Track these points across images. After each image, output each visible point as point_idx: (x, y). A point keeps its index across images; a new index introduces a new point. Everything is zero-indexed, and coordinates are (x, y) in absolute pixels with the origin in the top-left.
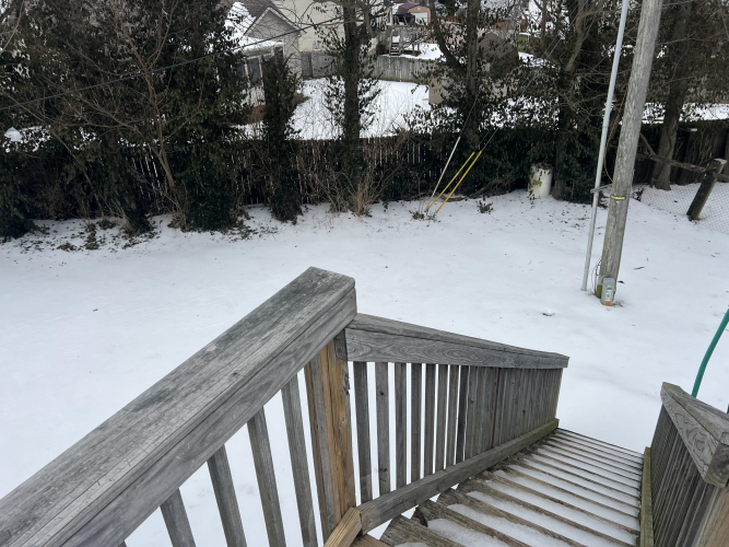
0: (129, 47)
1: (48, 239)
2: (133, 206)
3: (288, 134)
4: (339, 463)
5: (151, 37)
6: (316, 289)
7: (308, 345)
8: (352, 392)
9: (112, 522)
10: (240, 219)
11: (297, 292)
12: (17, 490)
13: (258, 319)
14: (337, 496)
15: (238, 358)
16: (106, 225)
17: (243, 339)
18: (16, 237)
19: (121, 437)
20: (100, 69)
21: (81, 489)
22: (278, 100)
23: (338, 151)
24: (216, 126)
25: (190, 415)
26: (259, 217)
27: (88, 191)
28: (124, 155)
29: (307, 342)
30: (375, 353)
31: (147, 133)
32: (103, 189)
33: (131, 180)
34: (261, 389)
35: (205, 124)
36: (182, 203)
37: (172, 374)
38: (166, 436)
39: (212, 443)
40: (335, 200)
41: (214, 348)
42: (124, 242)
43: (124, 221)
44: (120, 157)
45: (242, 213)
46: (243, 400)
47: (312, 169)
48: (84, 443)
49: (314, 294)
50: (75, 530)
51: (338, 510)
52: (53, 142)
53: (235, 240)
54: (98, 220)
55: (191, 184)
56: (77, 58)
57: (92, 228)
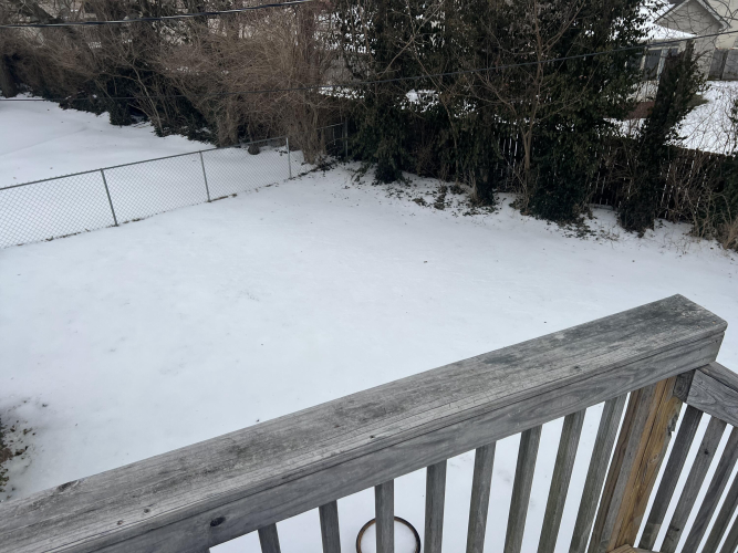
0: (534, 28)
1: (408, 191)
2: (485, 179)
3: (669, 139)
4: (633, 496)
5: (558, 20)
6: (679, 319)
7: (652, 370)
8: (674, 434)
9: (449, 439)
10: (582, 216)
11: (656, 314)
12: (394, 383)
13: (609, 327)
14: (618, 526)
15: (582, 354)
16: (456, 190)
17: (590, 339)
18: (386, 183)
19: (472, 378)
20: (500, 47)
21: (437, 403)
22: (672, 100)
23: (727, 169)
24: (591, 118)
25: (530, 386)
26: (603, 220)
27: (453, 156)
28: (493, 129)
29: (652, 366)
30: (718, 408)
31: (521, 111)
32: (465, 157)
33: (491, 154)
34: (594, 390)
35: (581, 114)
36: (530, 187)
37: (520, 344)
38: (506, 394)
39: (537, 417)
40: (700, 224)
41: (562, 337)
42: (466, 210)
43: (473, 190)
44: (489, 131)
45: (586, 210)
46: (576, 393)
47: (684, 183)
48: (444, 370)
49: (675, 323)
50: (427, 431)
51: (614, 540)
52: (439, 107)
53: (570, 236)
54: (452, 184)
55: (546, 169)
56: (484, 34)
57: (444, 190)
